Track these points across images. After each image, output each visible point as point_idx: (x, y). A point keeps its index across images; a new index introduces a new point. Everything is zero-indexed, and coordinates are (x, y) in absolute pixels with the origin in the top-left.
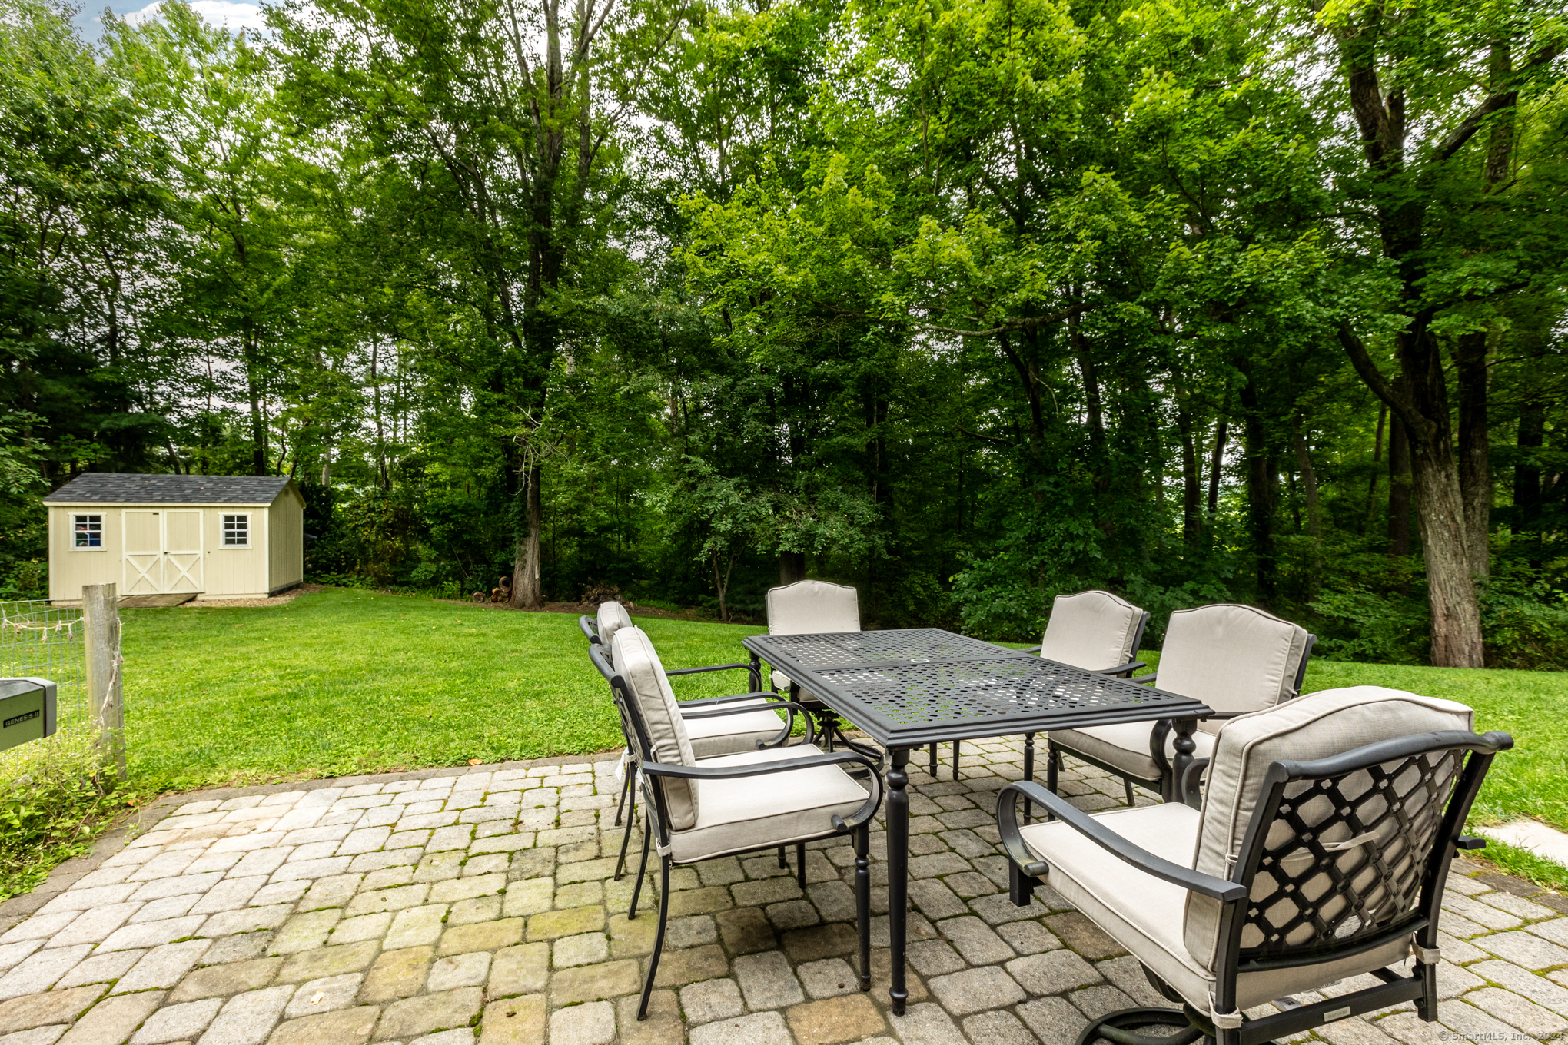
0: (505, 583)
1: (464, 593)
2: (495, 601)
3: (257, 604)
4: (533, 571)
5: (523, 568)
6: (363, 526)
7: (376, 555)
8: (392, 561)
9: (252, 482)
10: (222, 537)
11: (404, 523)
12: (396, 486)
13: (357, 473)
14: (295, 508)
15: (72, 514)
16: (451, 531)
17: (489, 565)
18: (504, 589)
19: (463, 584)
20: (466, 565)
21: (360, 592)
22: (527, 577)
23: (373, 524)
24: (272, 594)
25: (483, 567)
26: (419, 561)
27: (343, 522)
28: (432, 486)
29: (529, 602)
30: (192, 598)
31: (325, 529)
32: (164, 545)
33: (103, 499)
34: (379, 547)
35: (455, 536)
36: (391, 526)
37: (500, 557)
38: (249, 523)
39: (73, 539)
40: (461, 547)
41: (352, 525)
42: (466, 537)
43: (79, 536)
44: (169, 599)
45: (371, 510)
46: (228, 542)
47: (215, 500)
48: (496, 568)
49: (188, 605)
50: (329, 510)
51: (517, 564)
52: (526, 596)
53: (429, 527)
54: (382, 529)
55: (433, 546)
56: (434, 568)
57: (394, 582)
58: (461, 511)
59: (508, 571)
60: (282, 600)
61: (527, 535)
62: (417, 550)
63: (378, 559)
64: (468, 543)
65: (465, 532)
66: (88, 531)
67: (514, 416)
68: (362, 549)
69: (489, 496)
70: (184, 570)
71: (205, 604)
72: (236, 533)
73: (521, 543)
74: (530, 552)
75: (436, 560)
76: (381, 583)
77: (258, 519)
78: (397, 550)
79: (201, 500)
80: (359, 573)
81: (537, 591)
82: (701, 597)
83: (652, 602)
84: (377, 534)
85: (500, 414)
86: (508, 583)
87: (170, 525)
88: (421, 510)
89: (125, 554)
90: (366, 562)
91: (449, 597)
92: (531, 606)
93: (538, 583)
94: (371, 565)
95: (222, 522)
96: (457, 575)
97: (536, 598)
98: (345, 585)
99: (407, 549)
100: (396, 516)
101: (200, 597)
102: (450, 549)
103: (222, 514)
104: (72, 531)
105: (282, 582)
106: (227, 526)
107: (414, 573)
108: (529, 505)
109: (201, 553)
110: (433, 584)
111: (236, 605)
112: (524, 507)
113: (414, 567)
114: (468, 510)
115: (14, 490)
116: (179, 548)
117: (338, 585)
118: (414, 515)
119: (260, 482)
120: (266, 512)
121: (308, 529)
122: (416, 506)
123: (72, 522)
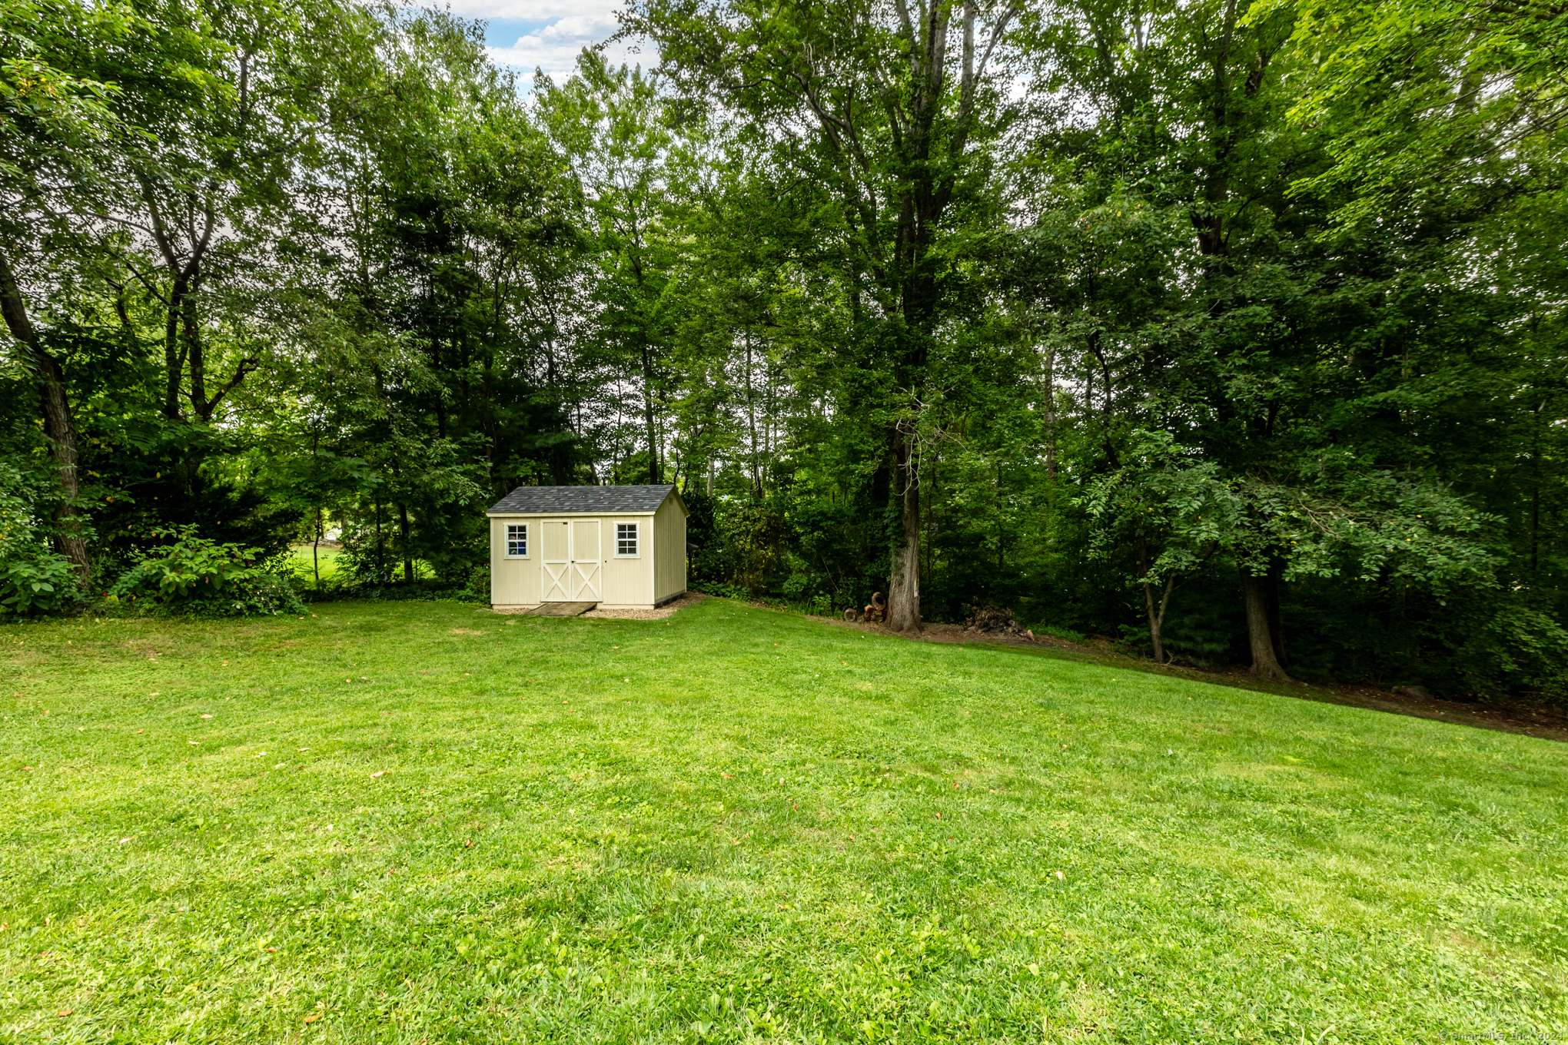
0: (879, 600)
1: (835, 608)
2: (868, 620)
3: (643, 615)
4: (911, 588)
5: (900, 584)
6: (739, 534)
7: (751, 565)
8: (766, 571)
9: (641, 490)
10: (616, 547)
11: (776, 532)
12: (768, 495)
13: (735, 484)
14: (679, 518)
15: (507, 523)
16: (819, 539)
17: (859, 579)
18: (878, 607)
19: (833, 598)
20: (836, 577)
21: (737, 604)
22: (904, 596)
23: (748, 532)
24: (658, 606)
25: (852, 580)
26: (790, 572)
27: (721, 531)
28: (801, 494)
29: (907, 624)
30: (592, 607)
31: (708, 538)
32: (571, 556)
33: (528, 511)
34: (754, 556)
35: (823, 545)
36: (764, 534)
37: (871, 569)
38: (638, 531)
39: (507, 548)
40: (831, 557)
41: (729, 534)
42: (836, 546)
43: (512, 545)
44: (574, 607)
45: (746, 518)
46: (622, 551)
47: (610, 509)
48: (866, 582)
49: (588, 615)
50: (711, 520)
51: (893, 579)
52: (904, 617)
53: (799, 535)
54: (757, 537)
55: (804, 556)
56: (805, 581)
57: (767, 593)
58: (831, 519)
59: (881, 585)
60: (666, 612)
61: (904, 545)
62: (787, 560)
63: (752, 569)
64: (837, 553)
65: (835, 541)
66: (517, 541)
67: (897, 397)
68: (739, 558)
69: (856, 502)
70: (586, 578)
71: (602, 615)
72: (627, 542)
73: (898, 554)
74: (908, 565)
75: (807, 571)
76: (755, 594)
77: (646, 527)
78: (770, 560)
79: (599, 510)
80: (736, 583)
81: (916, 612)
82: (1123, 627)
83: (1050, 629)
84: (752, 542)
85: (880, 396)
86: (883, 599)
87: (576, 535)
88: (792, 518)
89: (543, 562)
90: (742, 571)
91: (821, 613)
92: (909, 630)
93: (917, 602)
94: (745, 575)
95: (616, 531)
96: (828, 588)
97: (915, 620)
98: (724, 595)
99: (779, 559)
100: (769, 524)
101: (599, 606)
102: (819, 559)
103: (616, 523)
104: (506, 541)
105: (667, 593)
106: (621, 536)
107: (786, 585)
108: (906, 510)
109: (599, 562)
110: (803, 598)
111: (626, 616)
112: (901, 512)
113: (786, 579)
114: (838, 517)
115: (462, 502)
116: (583, 557)
117: (718, 595)
118: (785, 524)
119: (649, 491)
120: (652, 520)
121: (691, 538)
122: (786, 514)
123: (506, 532)
